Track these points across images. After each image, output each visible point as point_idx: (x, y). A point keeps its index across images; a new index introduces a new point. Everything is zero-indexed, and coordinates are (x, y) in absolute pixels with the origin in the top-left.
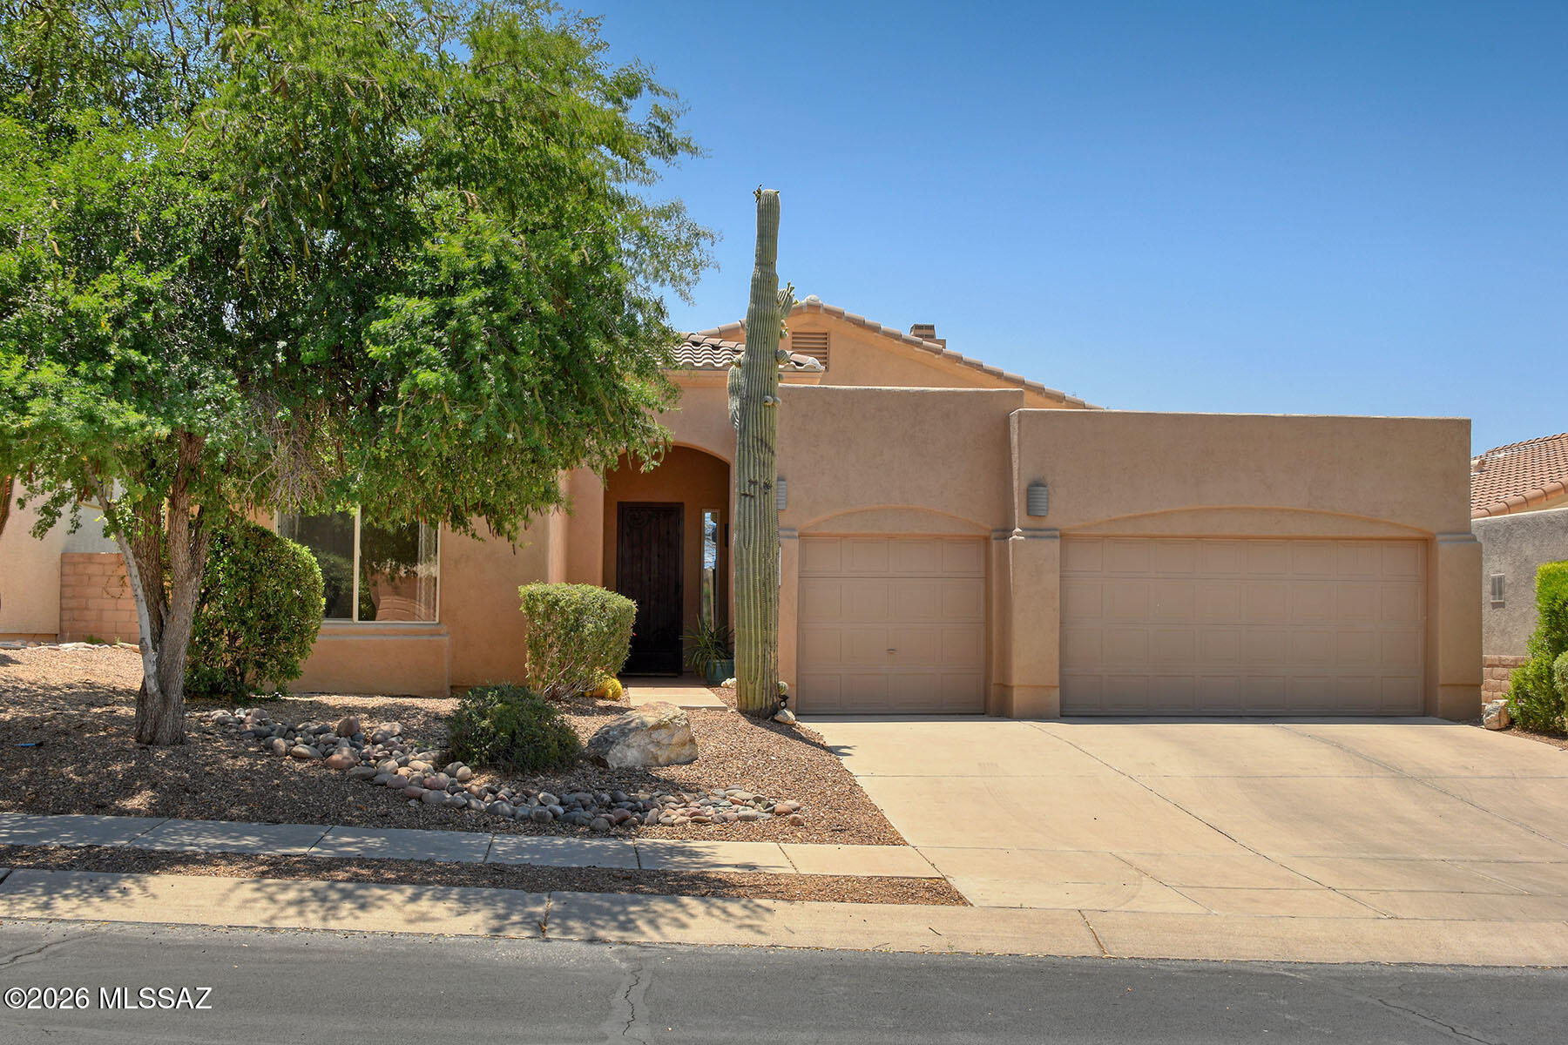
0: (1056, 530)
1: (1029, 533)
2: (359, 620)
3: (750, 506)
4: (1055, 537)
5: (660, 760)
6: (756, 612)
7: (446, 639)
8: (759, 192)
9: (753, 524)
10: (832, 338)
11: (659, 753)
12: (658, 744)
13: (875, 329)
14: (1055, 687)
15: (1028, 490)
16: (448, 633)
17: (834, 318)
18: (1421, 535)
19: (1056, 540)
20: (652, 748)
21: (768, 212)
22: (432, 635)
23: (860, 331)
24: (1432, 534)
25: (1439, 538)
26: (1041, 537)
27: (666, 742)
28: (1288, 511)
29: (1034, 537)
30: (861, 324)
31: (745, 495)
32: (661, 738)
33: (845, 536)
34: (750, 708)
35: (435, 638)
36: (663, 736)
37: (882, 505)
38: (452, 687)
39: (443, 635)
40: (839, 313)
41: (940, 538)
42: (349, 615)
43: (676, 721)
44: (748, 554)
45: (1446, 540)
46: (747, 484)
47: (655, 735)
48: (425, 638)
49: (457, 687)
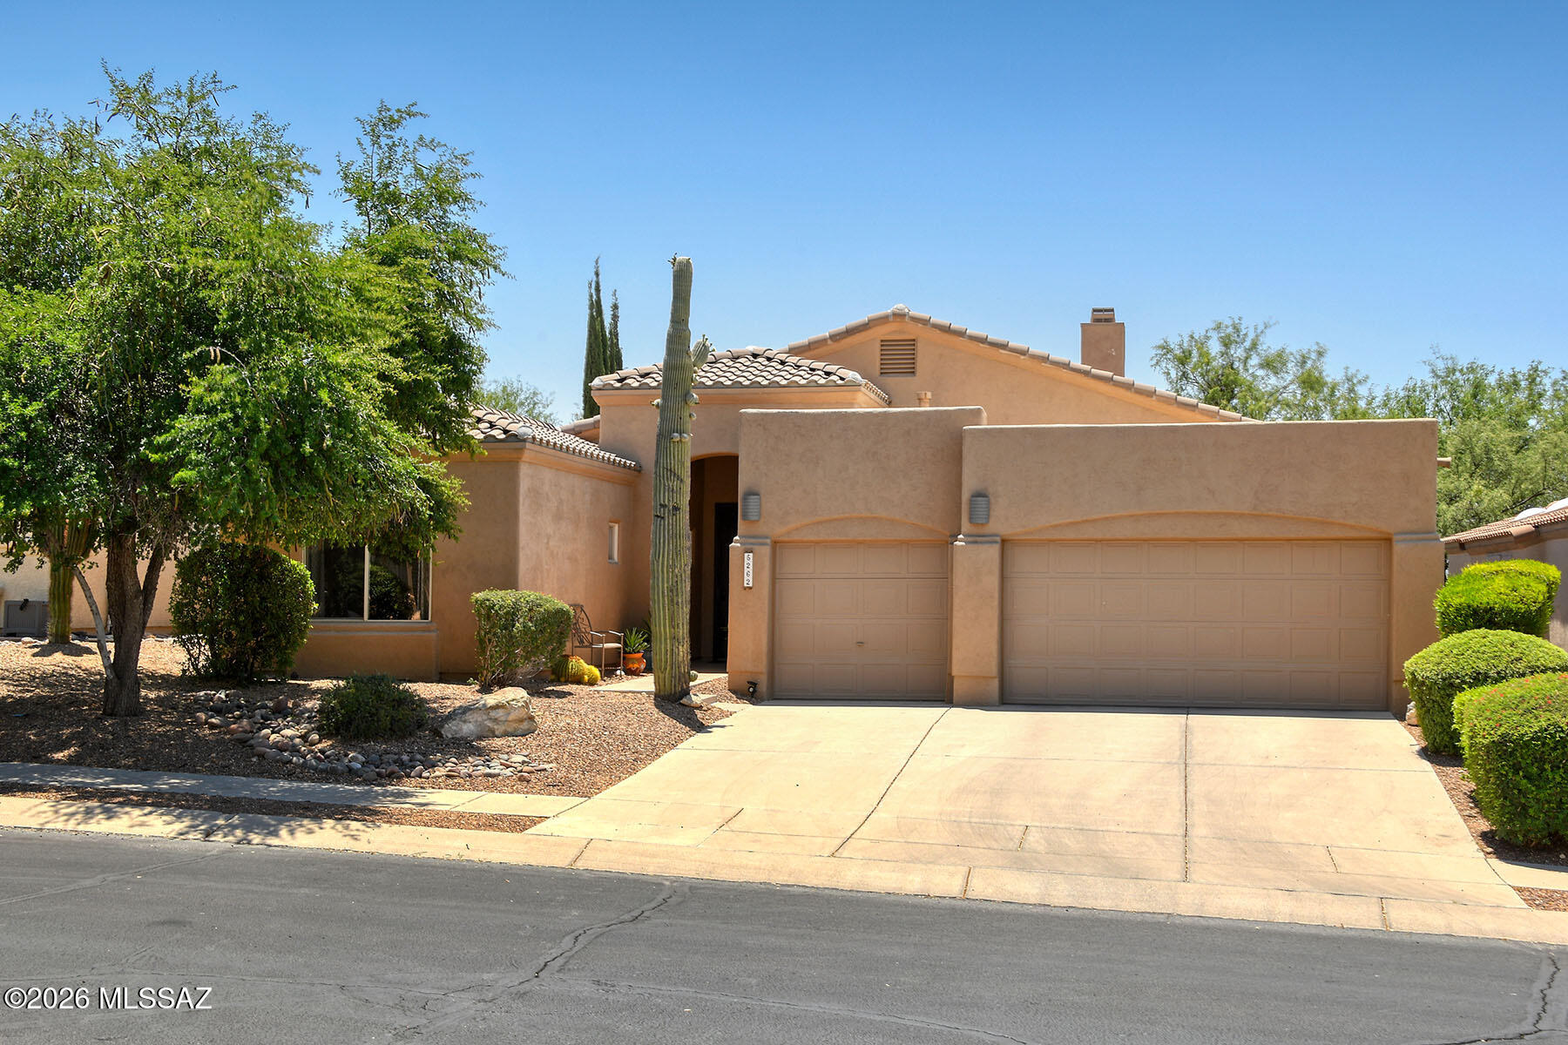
0: (997, 536)
1: (970, 539)
2: (369, 619)
3: (660, 525)
4: (996, 542)
5: (497, 733)
6: (664, 613)
7: (433, 634)
8: (675, 259)
9: (662, 541)
10: (920, 346)
11: (495, 727)
12: (495, 720)
13: (961, 334)
14: (995, 677)
15: (971, 501)
16: (437, 629)
17: (920, 325)
18: (1379, 536)
19: (994, 545)
20: (489, 724)
21: (682, 277)
22: (424, 631)
23: (946, 337)
24: (1389, 534)
25: (1395, 538)
26: (981, 543)
27: (503, 719)
28: (1234, 514)
29: (976, 542)
30: (946, 330)
31: (657, 516)
32: (498, 715)
33: (817, 543)
34: (662, 693)
35: (427, 634)
36: (501, 714)
37: (847, 515)
38: (441, 673)
39: (433, 631)
40: (926, 320)
41: (907, 543)
42: (362, 616)
43: (514, 703)
44: (658, 565)
45: (1404, 540)
46: (659, 507)
47: (493, 714)
48: (417, 634)
49: (445, 673)
